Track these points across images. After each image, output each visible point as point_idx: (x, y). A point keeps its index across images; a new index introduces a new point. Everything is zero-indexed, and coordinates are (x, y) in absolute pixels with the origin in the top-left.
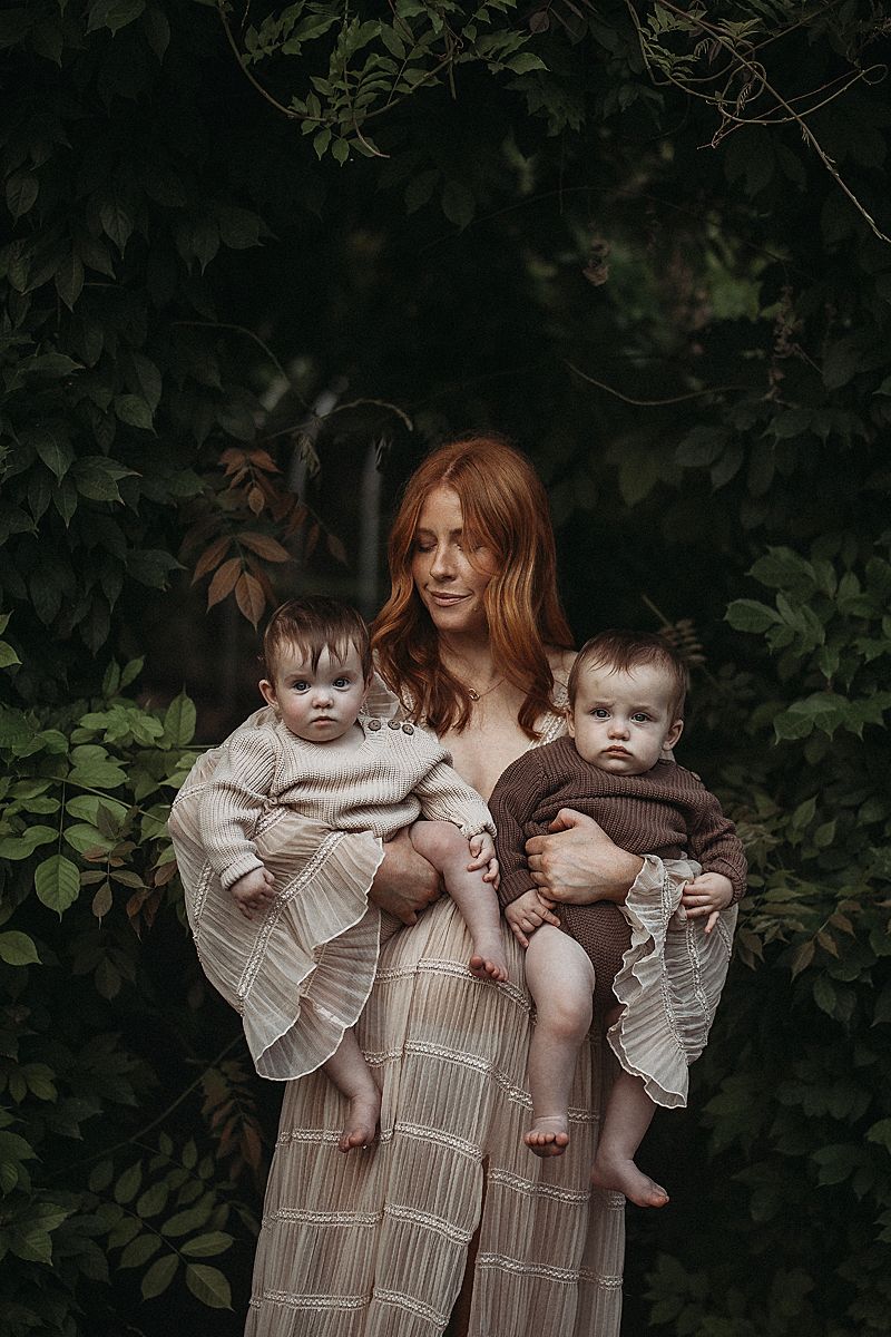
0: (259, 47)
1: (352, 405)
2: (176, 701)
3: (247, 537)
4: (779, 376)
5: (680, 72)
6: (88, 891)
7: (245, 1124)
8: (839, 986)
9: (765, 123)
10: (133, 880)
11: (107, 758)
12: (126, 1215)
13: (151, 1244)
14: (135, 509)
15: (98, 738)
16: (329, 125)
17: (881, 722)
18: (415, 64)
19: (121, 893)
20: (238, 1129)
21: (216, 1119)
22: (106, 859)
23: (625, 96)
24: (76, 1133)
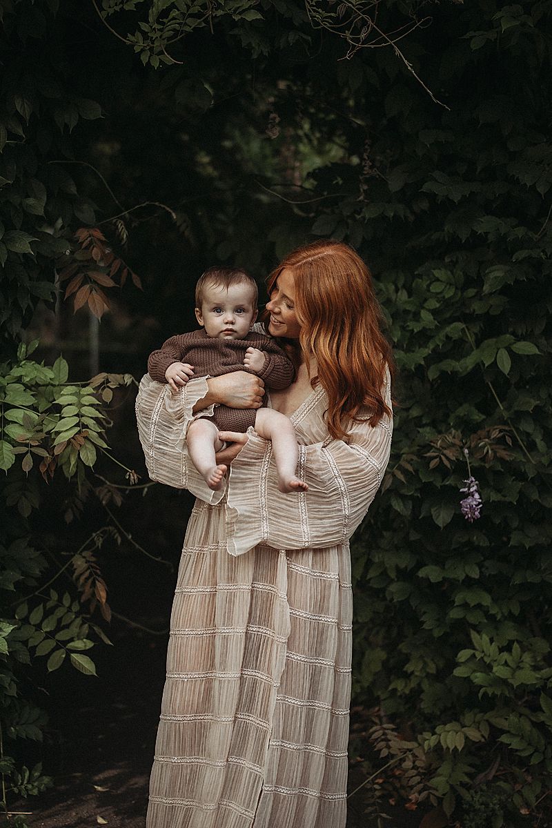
0: (110, 7)
1: (143, 205)
2: (58, 361)
3: (93, 275)
4: (366, 187)
5: (326, 22)
6: (19, 458)
7: (97, 582)
8: (403, 498)
9: (372, 46)
10: (43, 453)
11: (24, 390)
12: (36, 630)
13: (51, 644)
14: (35, 260)
15: (19, 380)
16: (148, 47)
17: (423, 363)
18: (191, 16)
19: (37, 459)
20: (94, 584)
21: (82, 580)
22: (28, 441)
23: (292, 38)
24: (12, 587)
